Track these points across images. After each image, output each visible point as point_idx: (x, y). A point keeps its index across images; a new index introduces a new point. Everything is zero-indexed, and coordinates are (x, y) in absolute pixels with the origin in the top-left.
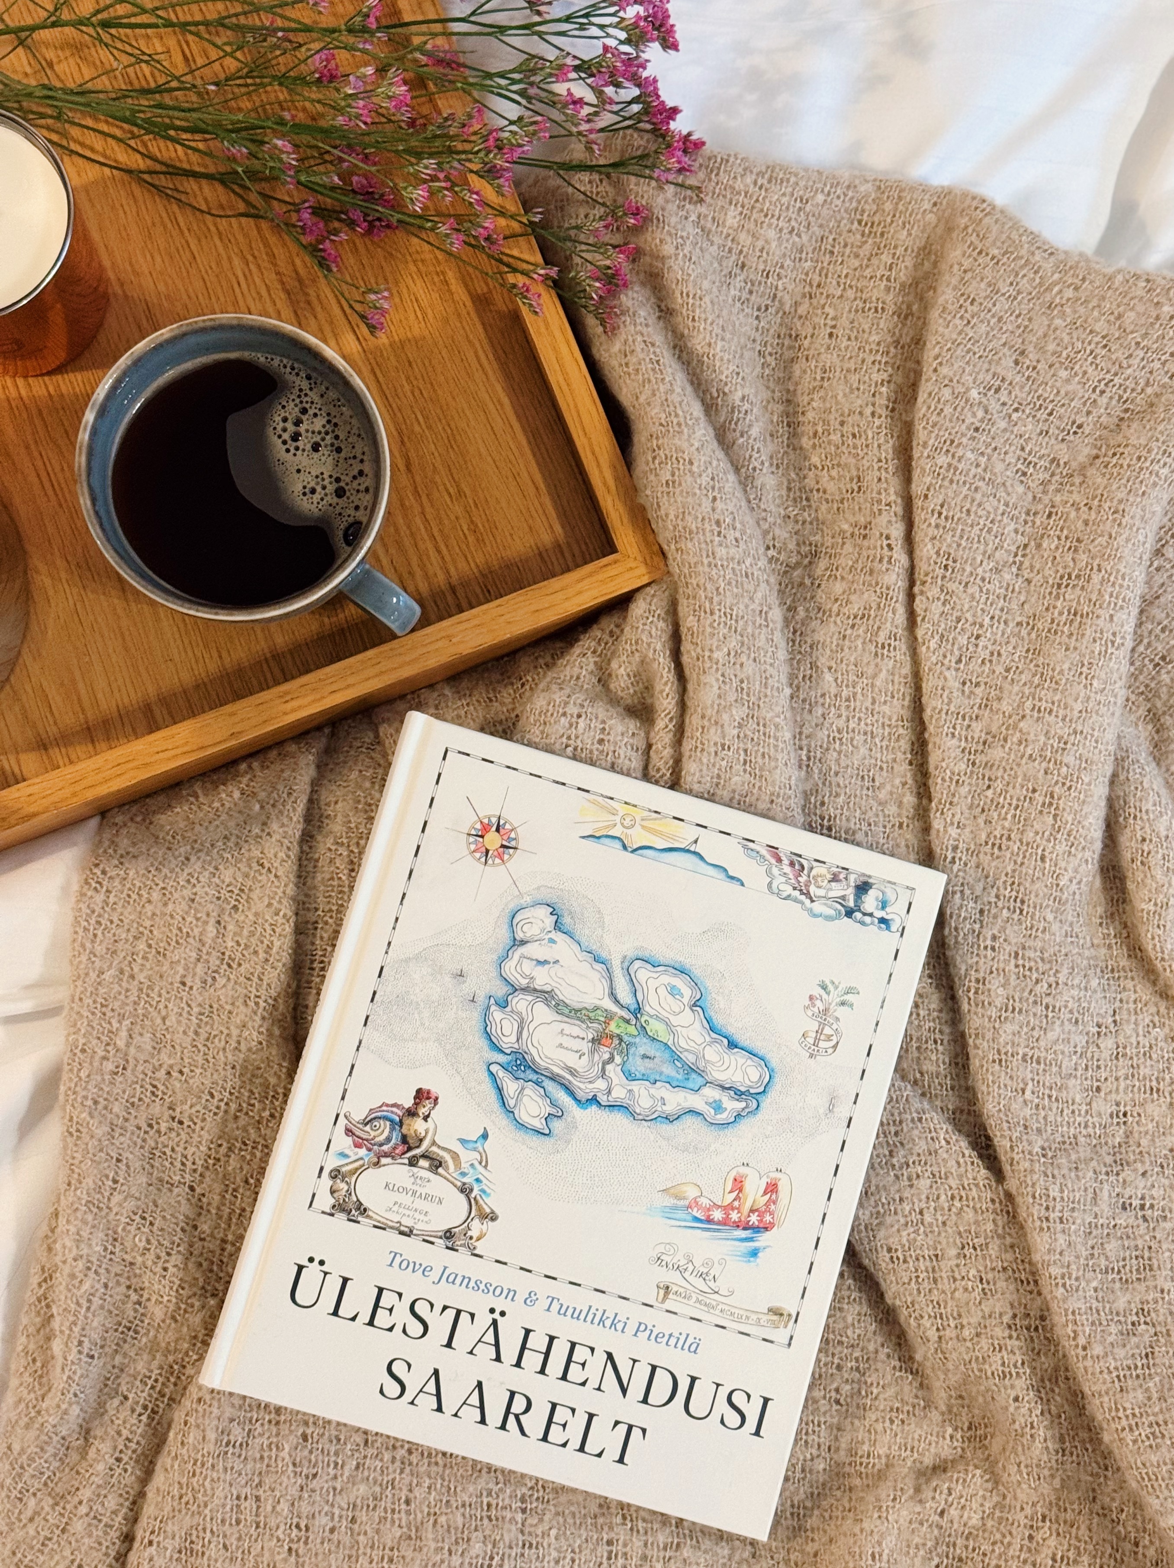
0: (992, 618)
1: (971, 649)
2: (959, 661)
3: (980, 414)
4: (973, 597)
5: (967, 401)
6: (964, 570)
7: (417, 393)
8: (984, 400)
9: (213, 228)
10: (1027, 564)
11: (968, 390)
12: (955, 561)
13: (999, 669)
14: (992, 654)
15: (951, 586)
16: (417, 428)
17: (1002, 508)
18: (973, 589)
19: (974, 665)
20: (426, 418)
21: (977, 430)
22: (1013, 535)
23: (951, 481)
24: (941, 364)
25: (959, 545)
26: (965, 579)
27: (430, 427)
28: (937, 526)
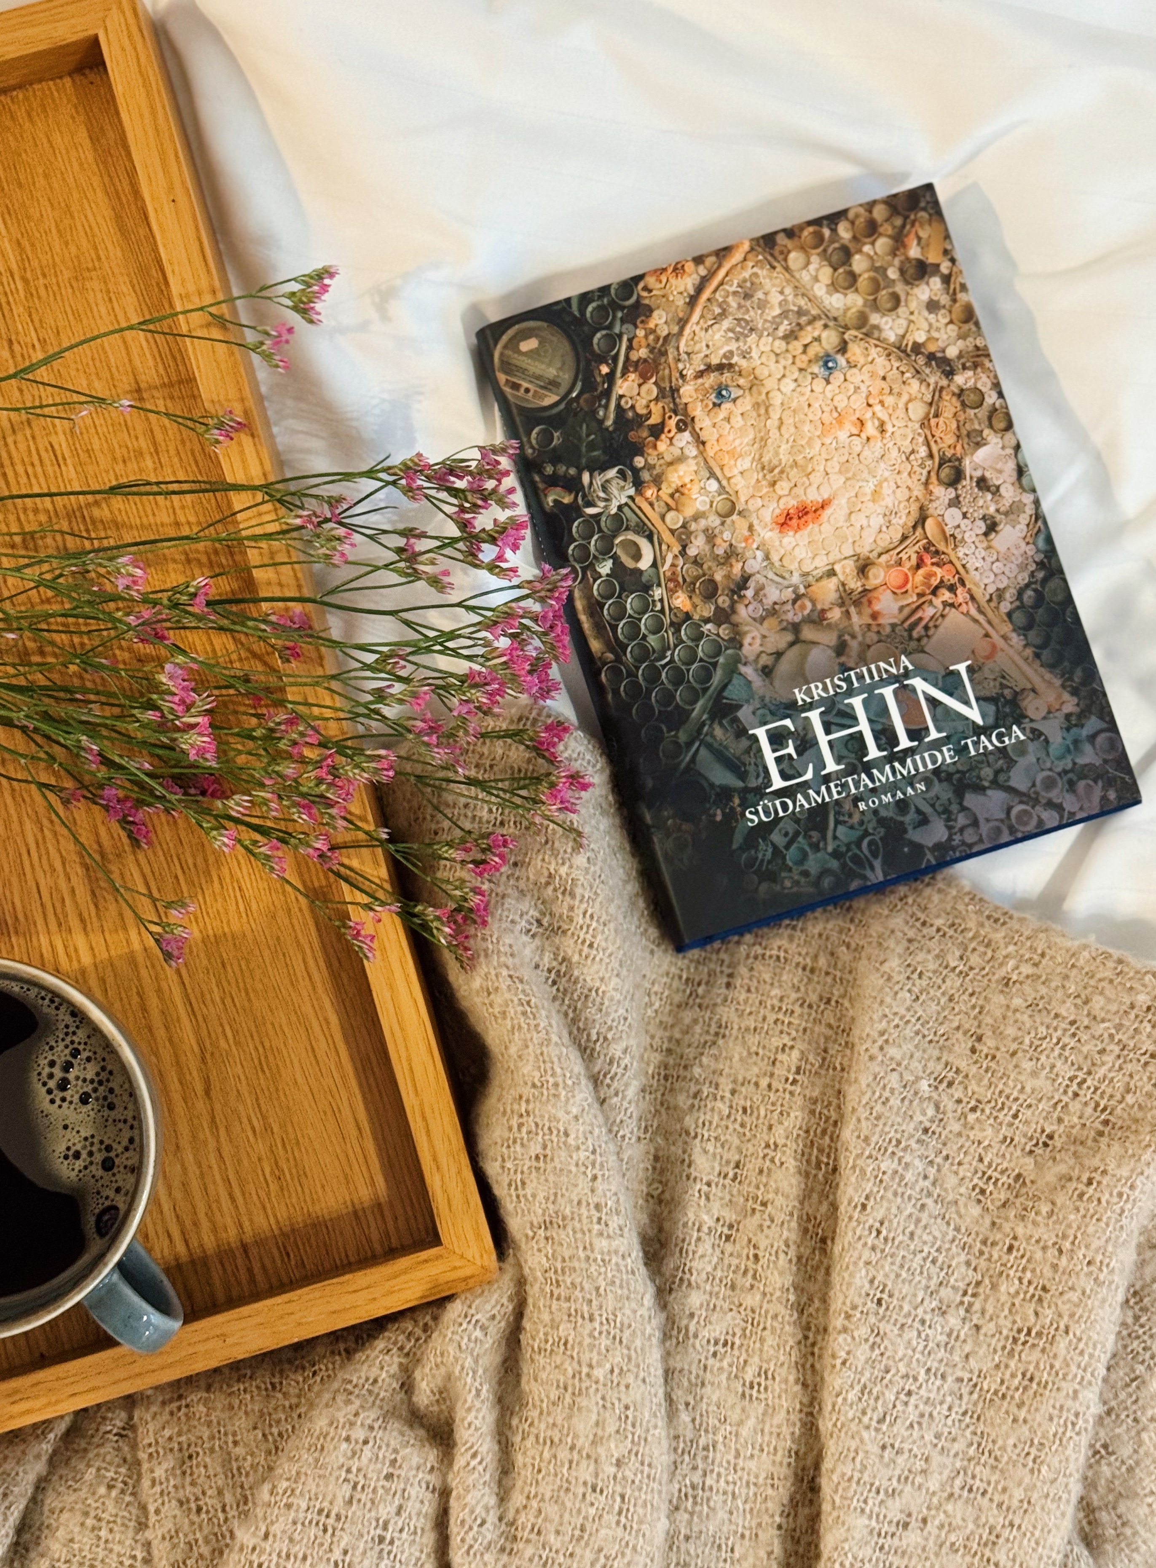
0: (928, 1370)
1: (900, 1407)
2: (881, 1421)
3: (931, 1112)
4: (909, 1343)
5: (916, 1093)
6: (901, 1307)
7: (228, 1001)
8: (935, 1095)
10: (977, 1306)
11: (918, 1079)
12: (891, 1296)
13: (929, 1437)
14: (922, 1415)
15: (884, 1326)
16: (223, 1044)
17: (951, 1233)
18: (910, 1333)
19: (900, 1428)
20: (235, 1033)
21: (926, 1131)
22: (963, 1269)
23: (895, 1194)
25: (898, 1276)
26: (901, 1320)
27: (237, 1043)
28: (873, 1248)
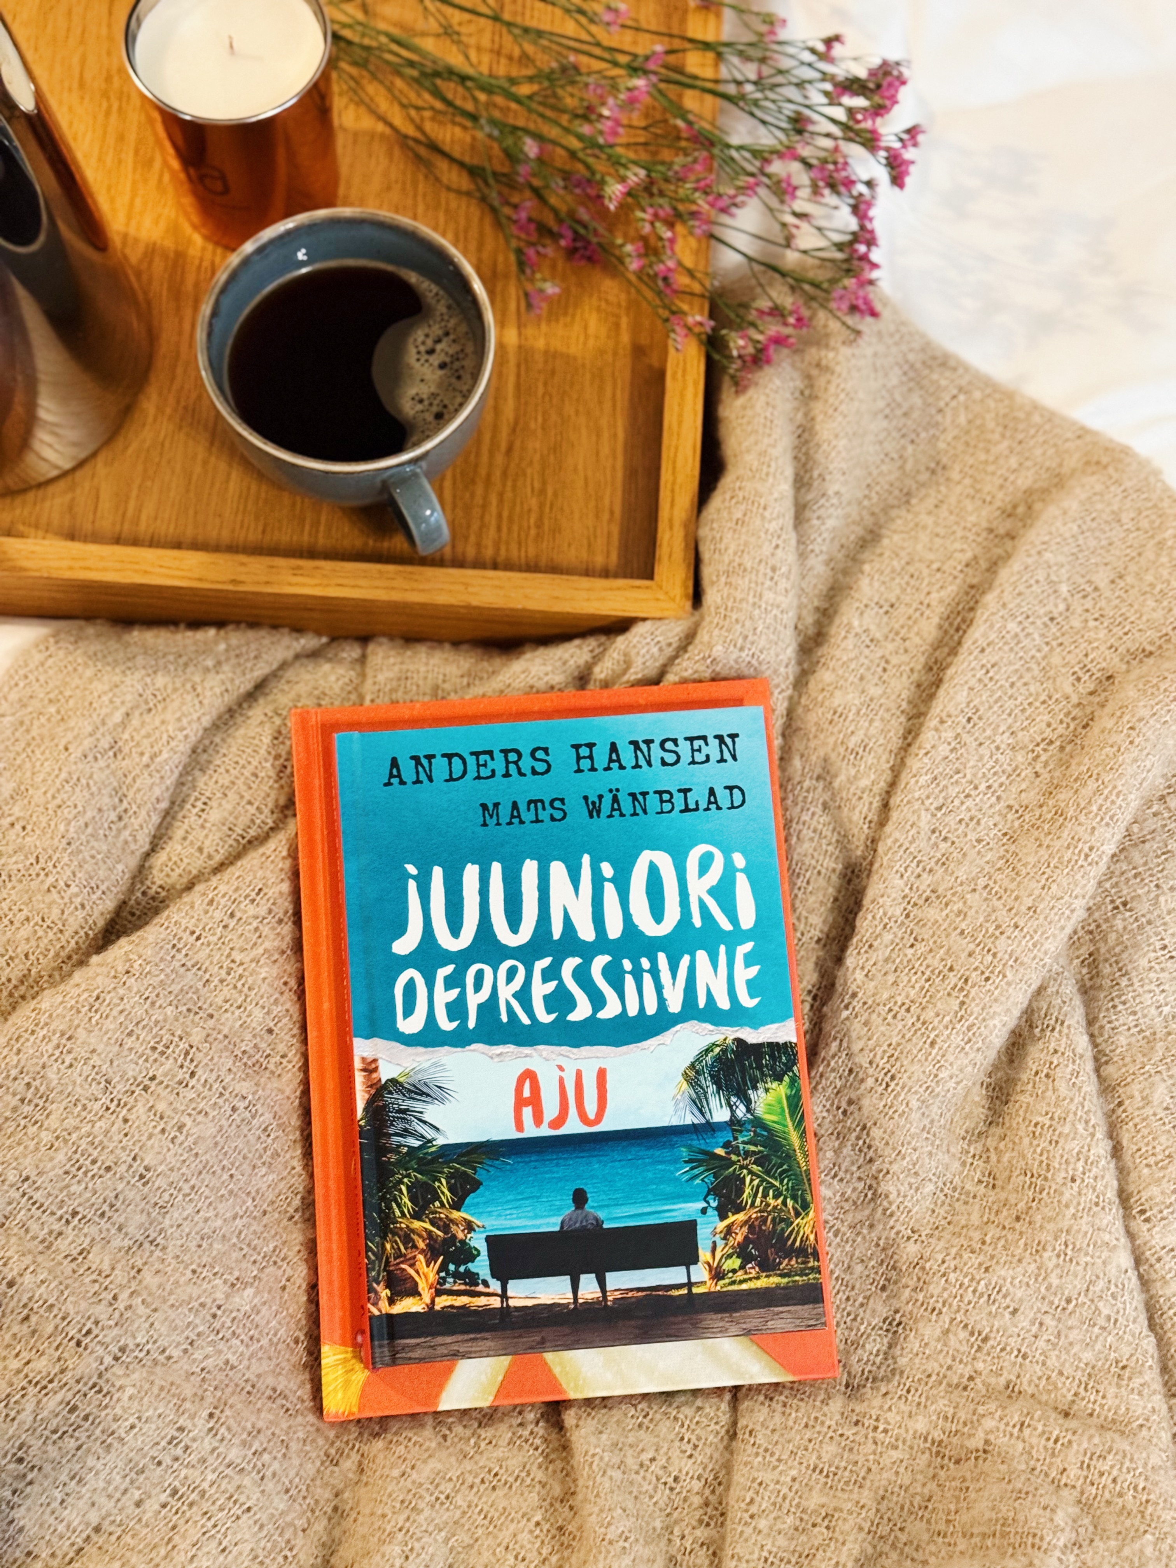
0: (989, 786)
1: (957, 802)
2: (939, 808)
3: (1062, 607)
4: (981, 758)
5: (1055, 591)
6: (984, 731)
8: (1069, 598)
10: (1043, 758)
11: (1061, 583)
12: (980, 718)
14: (971, 819)
15: (966, 738)
17: (1043, 697)
18: (984, 751)
19: (952, 820)
21: (1052, 619)
22: (1044, 725)
23: (1011, 649)
24: (1046, 549)
25: (991, 707)
26: (981, 740)
28: (979, 680)
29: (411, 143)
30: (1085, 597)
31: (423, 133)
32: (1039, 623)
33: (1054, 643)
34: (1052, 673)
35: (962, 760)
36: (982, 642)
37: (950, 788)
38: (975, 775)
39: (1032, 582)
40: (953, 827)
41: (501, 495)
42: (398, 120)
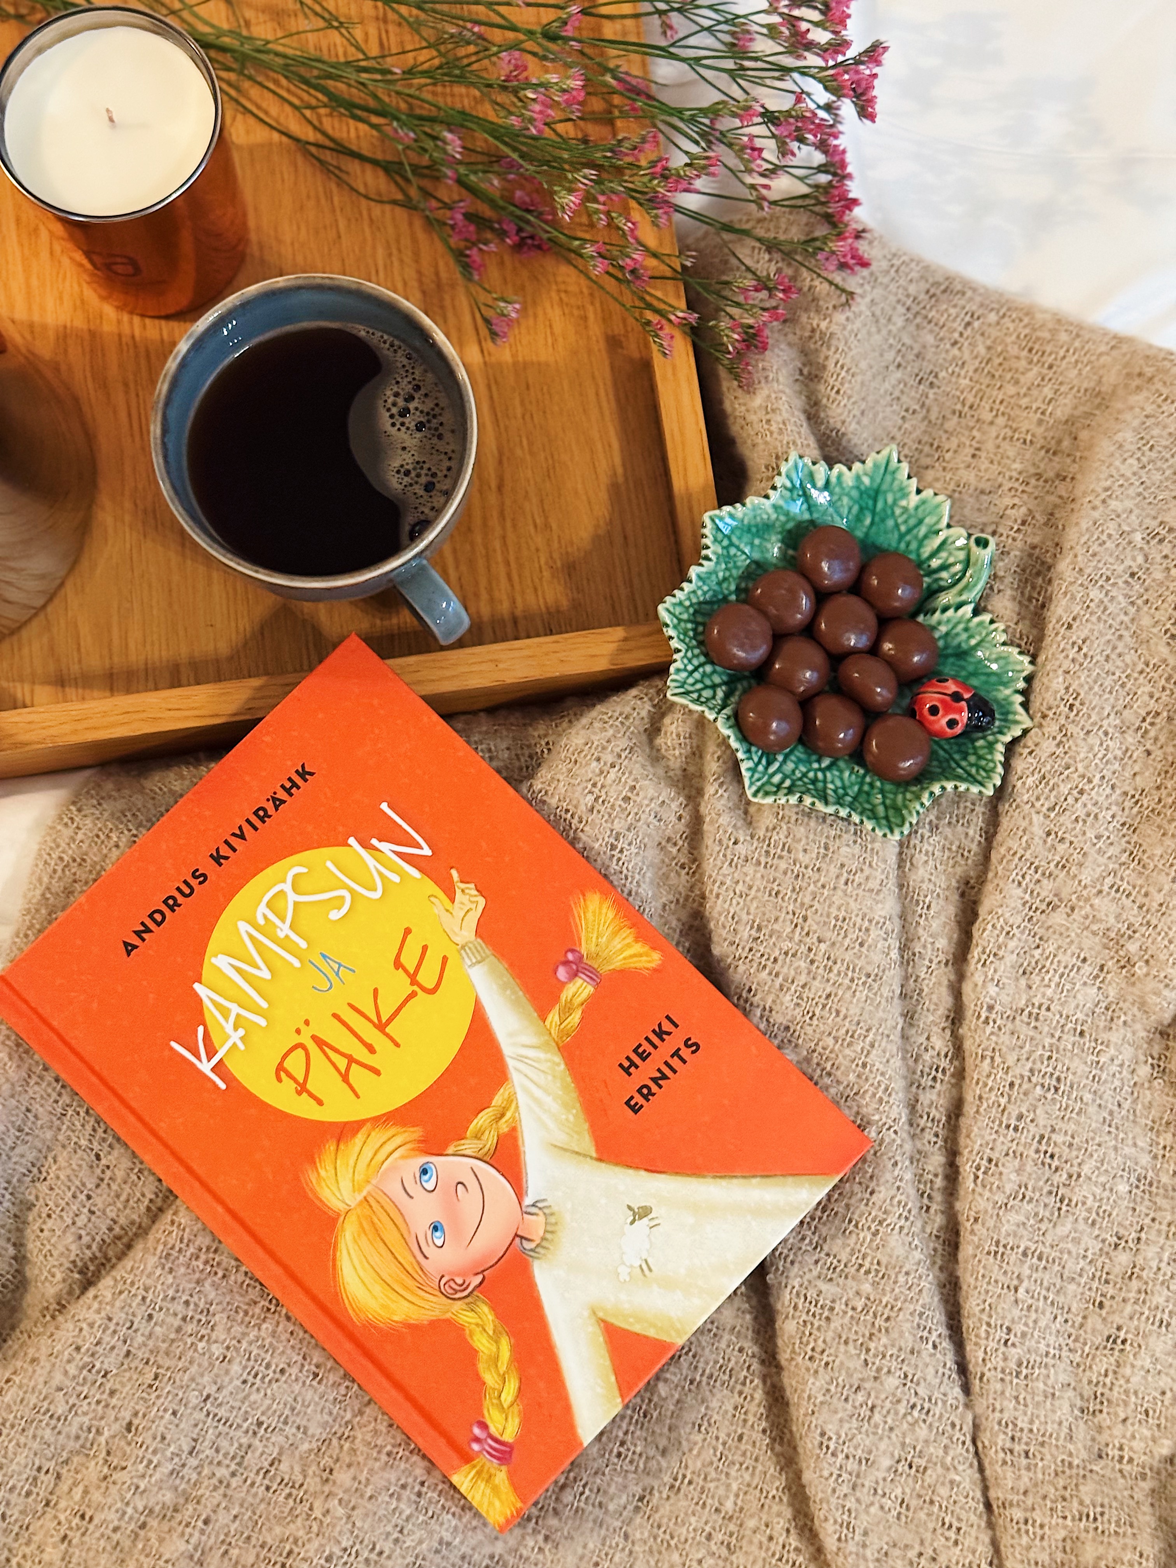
0: (1103, 777)
1: (1070, 801)
2: (1051, 809)
3: (1140, 559)
4: (1091, 749)
5: (1130, 543)
6: (1089, 717)
8: (1146, 547)
9: (365, 213)
11: (1134, 531)
12: (1082, 703)
13: (1090, 834)
14: (1088, 815)
15: (1072, 729)
17: (1141, 666)
18: (1093, 740)
21: (1133, 575)
22: (1146, 697)
23: (1099, 620)
24: (1110, 496)
25: (1091, 689)
26: (1088, 727)
28: (1073, 660)
29: (313, 150)
30: (1161, 541)
31: (324, 134)
32: (1120, 582)
33: (1140, 602)
34: (1144, 636)
35: (1071, 753)
36: (1066, 618)
37: (1062, 786)
38: (1087, 767)
39: (1104, 537)
40: (1070, 826)
41: (504, 538)
42: (296, 127)
